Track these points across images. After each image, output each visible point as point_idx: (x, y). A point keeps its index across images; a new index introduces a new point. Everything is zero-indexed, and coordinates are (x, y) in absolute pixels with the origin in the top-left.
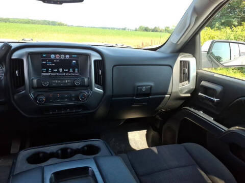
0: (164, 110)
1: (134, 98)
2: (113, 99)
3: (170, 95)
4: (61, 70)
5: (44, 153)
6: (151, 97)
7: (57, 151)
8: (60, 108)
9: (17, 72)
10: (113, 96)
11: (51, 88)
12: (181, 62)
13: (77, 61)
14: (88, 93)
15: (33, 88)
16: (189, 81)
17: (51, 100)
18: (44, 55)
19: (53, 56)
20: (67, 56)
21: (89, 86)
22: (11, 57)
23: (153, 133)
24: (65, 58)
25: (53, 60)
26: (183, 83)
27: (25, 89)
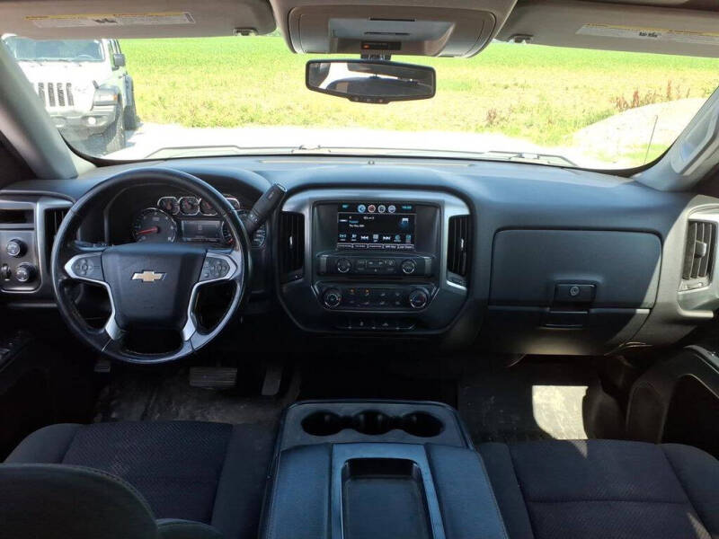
0: (633, 344)
1: (548, 309)
2: (490, 307)
3: (651, 309)
4: (376, 237)
5: (333, 415)
6: (593, 311)
7: (357, 416)
8: (368, 319)
9: (291, 238)
10: (490, 302)
11: (354, 276)
12: (691, 223)
13: (411, 218)
14: (430, 292)
15: (319, 274)
16: (710, 279)
17: (352, 302)
18: (345, 206)
19: (361, 209)
20: (392, 209)
21: (433, 277)
22: (281, 207)
23: (602, 398)
24: (387, 211)
25: (362, 215)
26: (692, 281)
27: (303, 275)
